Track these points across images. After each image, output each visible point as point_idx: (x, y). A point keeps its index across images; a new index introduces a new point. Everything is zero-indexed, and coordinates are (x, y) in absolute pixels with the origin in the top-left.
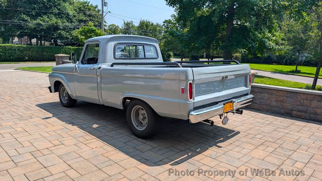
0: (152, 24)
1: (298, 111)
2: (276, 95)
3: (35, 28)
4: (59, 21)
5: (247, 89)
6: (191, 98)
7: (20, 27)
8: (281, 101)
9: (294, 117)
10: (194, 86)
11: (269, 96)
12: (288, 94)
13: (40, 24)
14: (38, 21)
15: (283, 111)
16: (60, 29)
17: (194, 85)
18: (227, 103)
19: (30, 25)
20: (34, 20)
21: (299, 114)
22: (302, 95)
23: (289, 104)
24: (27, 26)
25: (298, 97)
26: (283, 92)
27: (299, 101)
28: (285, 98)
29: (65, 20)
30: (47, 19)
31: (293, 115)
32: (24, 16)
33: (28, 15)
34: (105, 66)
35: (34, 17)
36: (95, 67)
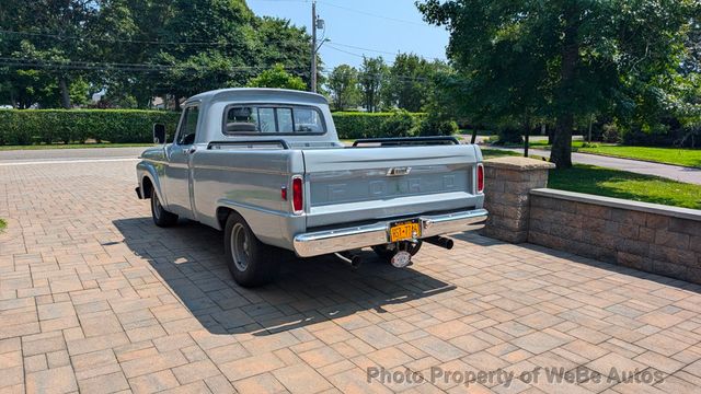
0: (424, 62)
1: (629, 251)
2: (584, 215)
3: (183, 78)
4: (228, 62)
5: (471, 196)
6: (298, 208)
7: (156, 76)
8: (595, 229)
9: (620, 265)
10: (306, 188)
11: (571, 216)
12: (606, 212)
13: (194, 69)
14: (190, 64)
15: (597, 251)
16: (230, 79)
17: (308, 183)
18: (404, 223)
19: (175, 71)
20: (183, 61)
21: (631, 258)
22: (636, 216)
23: (609, 238)
24: (169, 73)
25: (630, 220)
26: (597, 209)
27: (630, 229)
28: (602, 222)
29: (240, 60)
30: (206, 60)
31: (619, 261)
32: (164, 55)
33: (172, 53)
34: (200, 148)
35: (182, 57)
36: (187, 149)
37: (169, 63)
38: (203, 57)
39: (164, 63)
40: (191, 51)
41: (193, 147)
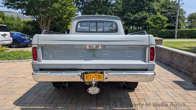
3: (134, 20)
4: (148, 14)
5: (145, 63)
13: (137, 17)
14: (136, 15)
18: (91, 73)
19: (132, 18)
24: (130, 18)
29: (151, 13)
32: (129, 14)
33: (131, 13)
35: (134, 14)
37: (130, 16)
38: (140, 13)
39: (129, 16)
40: (137, 12)
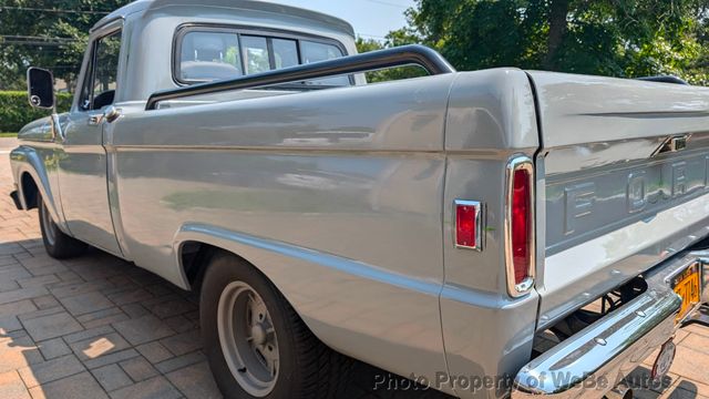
6: (522, 275)
10: (541, 196)
32: (64, 26)
33: (73, 23)
34: (129, 109)
35: (85, 28)
36: (99, 116)
37: (70, 36)
39: (63, 35)
41: (112, 109)
